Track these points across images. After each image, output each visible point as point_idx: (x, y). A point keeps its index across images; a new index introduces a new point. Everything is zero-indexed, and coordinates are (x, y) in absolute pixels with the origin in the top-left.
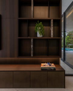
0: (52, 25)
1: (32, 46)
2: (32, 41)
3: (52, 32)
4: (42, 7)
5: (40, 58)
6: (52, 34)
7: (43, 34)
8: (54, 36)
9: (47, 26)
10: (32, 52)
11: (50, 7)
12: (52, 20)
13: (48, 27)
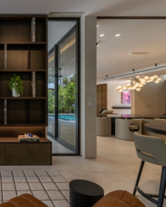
0: (34, 80)
1: (5, 110)
2: (5, 102)
3: (34, 89)
4: (18, 52)
5: (16, 128)
6: (34, 93)
7: (20, 93)
8: (37, 96)
9: (26, 80)
10: (5, 118)
11: (31, 51)
12: (34, 73)
13: (27, 82)
